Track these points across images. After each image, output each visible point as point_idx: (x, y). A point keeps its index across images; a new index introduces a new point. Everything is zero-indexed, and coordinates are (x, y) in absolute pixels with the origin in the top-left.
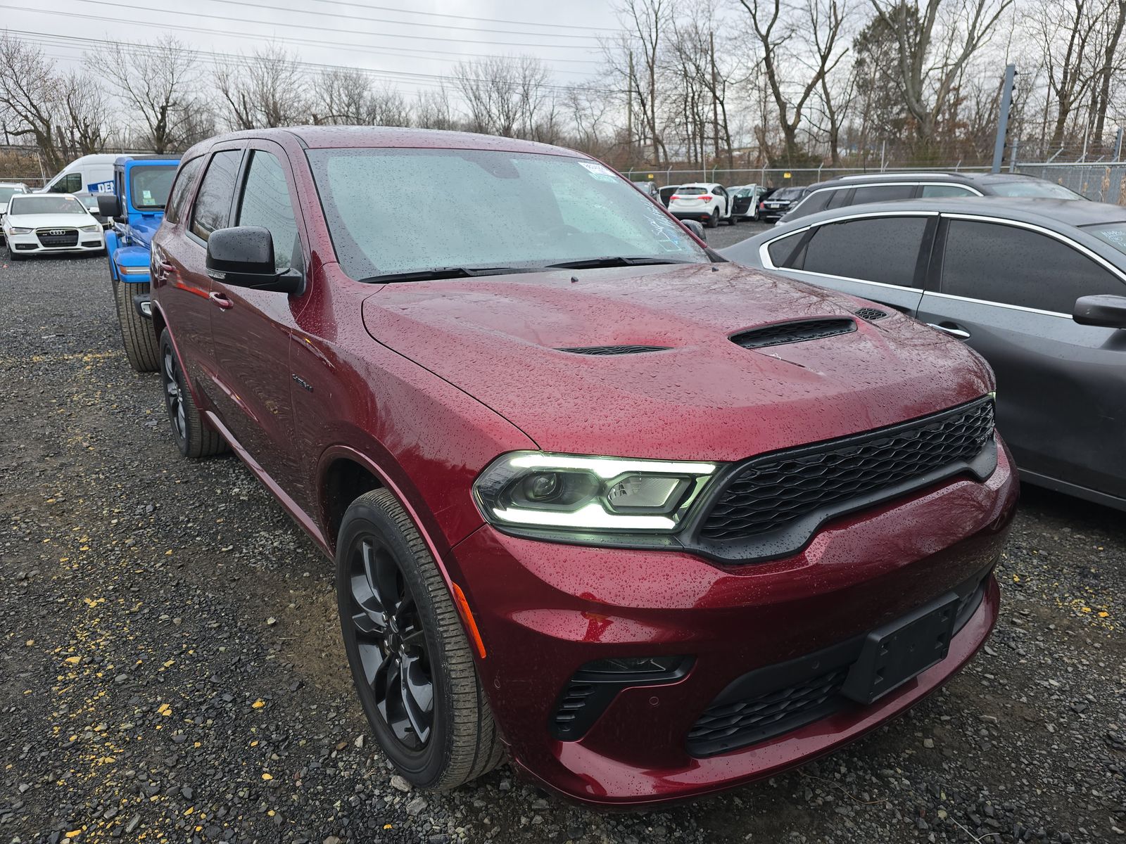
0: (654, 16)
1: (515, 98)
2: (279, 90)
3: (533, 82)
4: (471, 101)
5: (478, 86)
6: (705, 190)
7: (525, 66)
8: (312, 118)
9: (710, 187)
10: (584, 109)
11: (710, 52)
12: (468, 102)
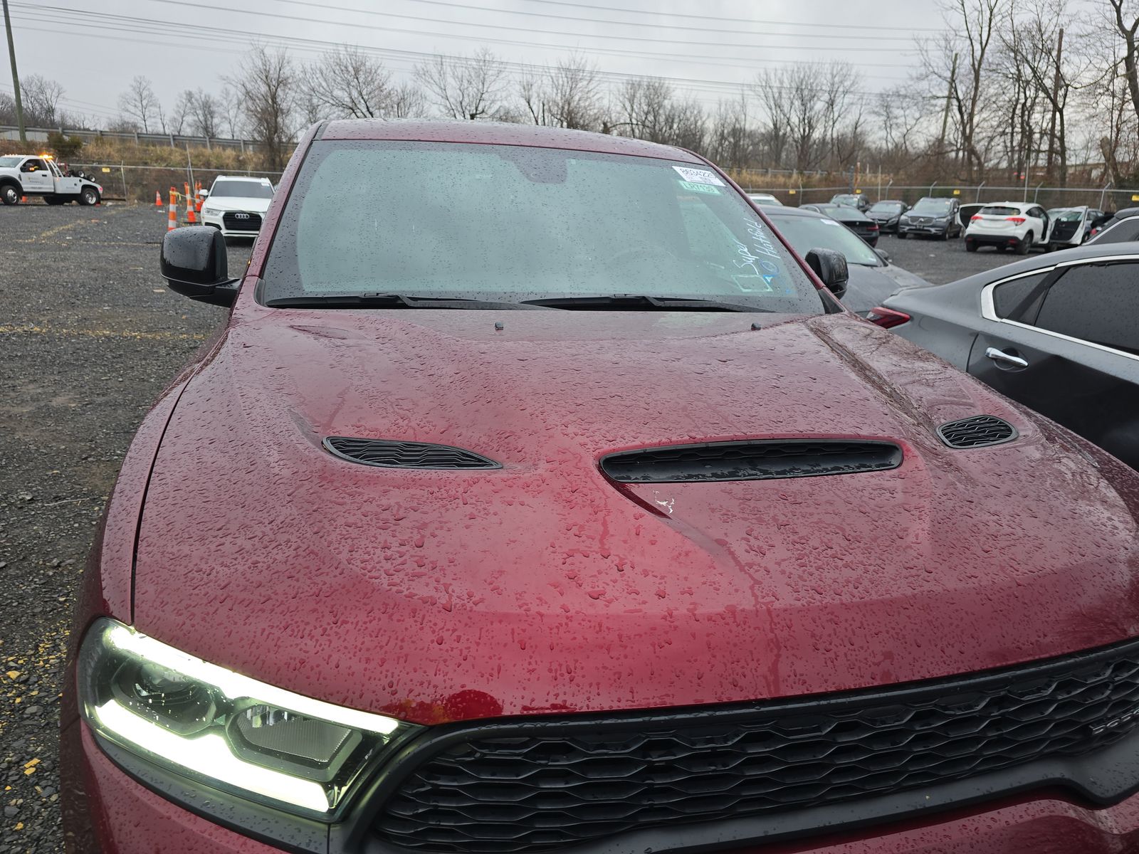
0: (989, 12)
1: (820, 106)
2: (577, 98)
3: (841, 89)
4: (771, 109)
5: (780, 93)
6: (1019, 211)
7: (835, 73)
8: (602, 125)
9: (1024, 207)
10: (896, 118)
11: (1054, 53)
12: (768, 110)
